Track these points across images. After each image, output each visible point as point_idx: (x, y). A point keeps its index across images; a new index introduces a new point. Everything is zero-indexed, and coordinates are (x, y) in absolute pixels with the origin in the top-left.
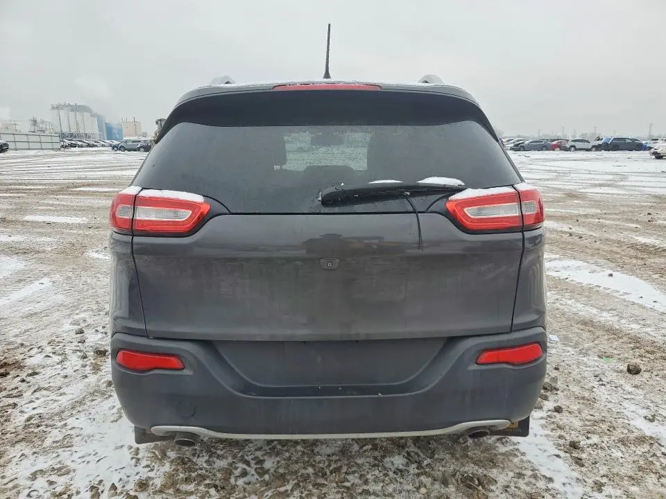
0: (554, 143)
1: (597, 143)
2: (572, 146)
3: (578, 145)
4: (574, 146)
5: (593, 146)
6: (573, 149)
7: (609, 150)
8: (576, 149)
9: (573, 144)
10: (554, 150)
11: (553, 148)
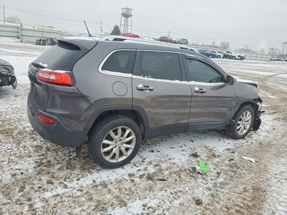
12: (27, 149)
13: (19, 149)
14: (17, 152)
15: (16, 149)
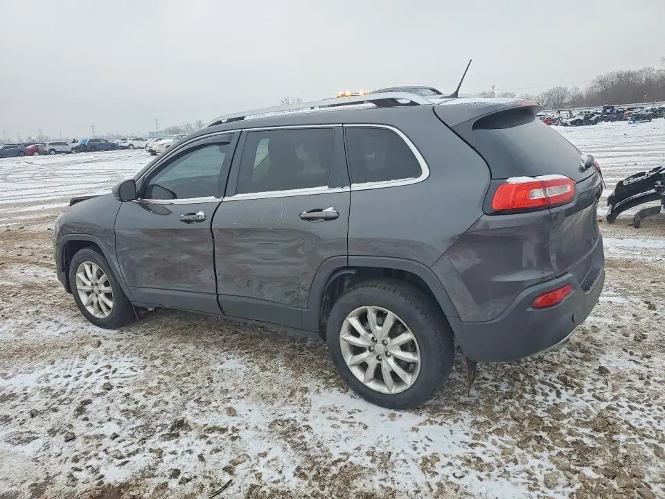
0: (30, 147)
1: (75, 145)
2: (51, 150)
3: (58, 148)
4: (54, 150)
5: (73, 149)
6: (53, 152)
7: (88, 151)
8: (57, 153)
9: (51, 147)
10: (32, 155)
11: (31, 153)
12: (597, 389)
13: (616, 398)
14: (623, 391)
15: (623, 402)
